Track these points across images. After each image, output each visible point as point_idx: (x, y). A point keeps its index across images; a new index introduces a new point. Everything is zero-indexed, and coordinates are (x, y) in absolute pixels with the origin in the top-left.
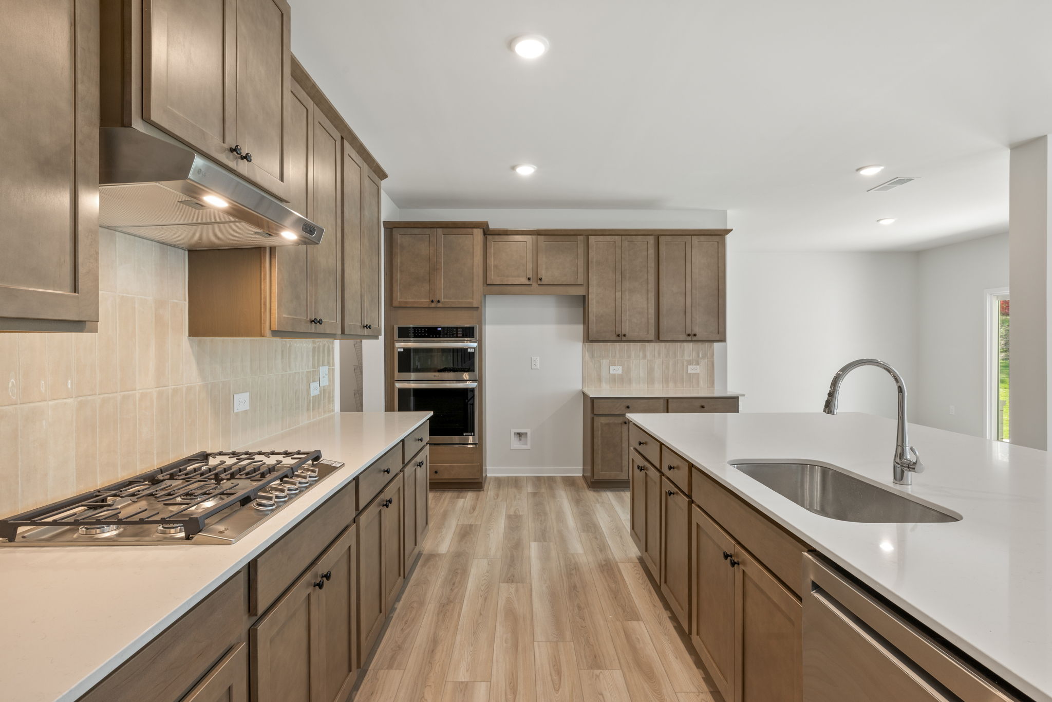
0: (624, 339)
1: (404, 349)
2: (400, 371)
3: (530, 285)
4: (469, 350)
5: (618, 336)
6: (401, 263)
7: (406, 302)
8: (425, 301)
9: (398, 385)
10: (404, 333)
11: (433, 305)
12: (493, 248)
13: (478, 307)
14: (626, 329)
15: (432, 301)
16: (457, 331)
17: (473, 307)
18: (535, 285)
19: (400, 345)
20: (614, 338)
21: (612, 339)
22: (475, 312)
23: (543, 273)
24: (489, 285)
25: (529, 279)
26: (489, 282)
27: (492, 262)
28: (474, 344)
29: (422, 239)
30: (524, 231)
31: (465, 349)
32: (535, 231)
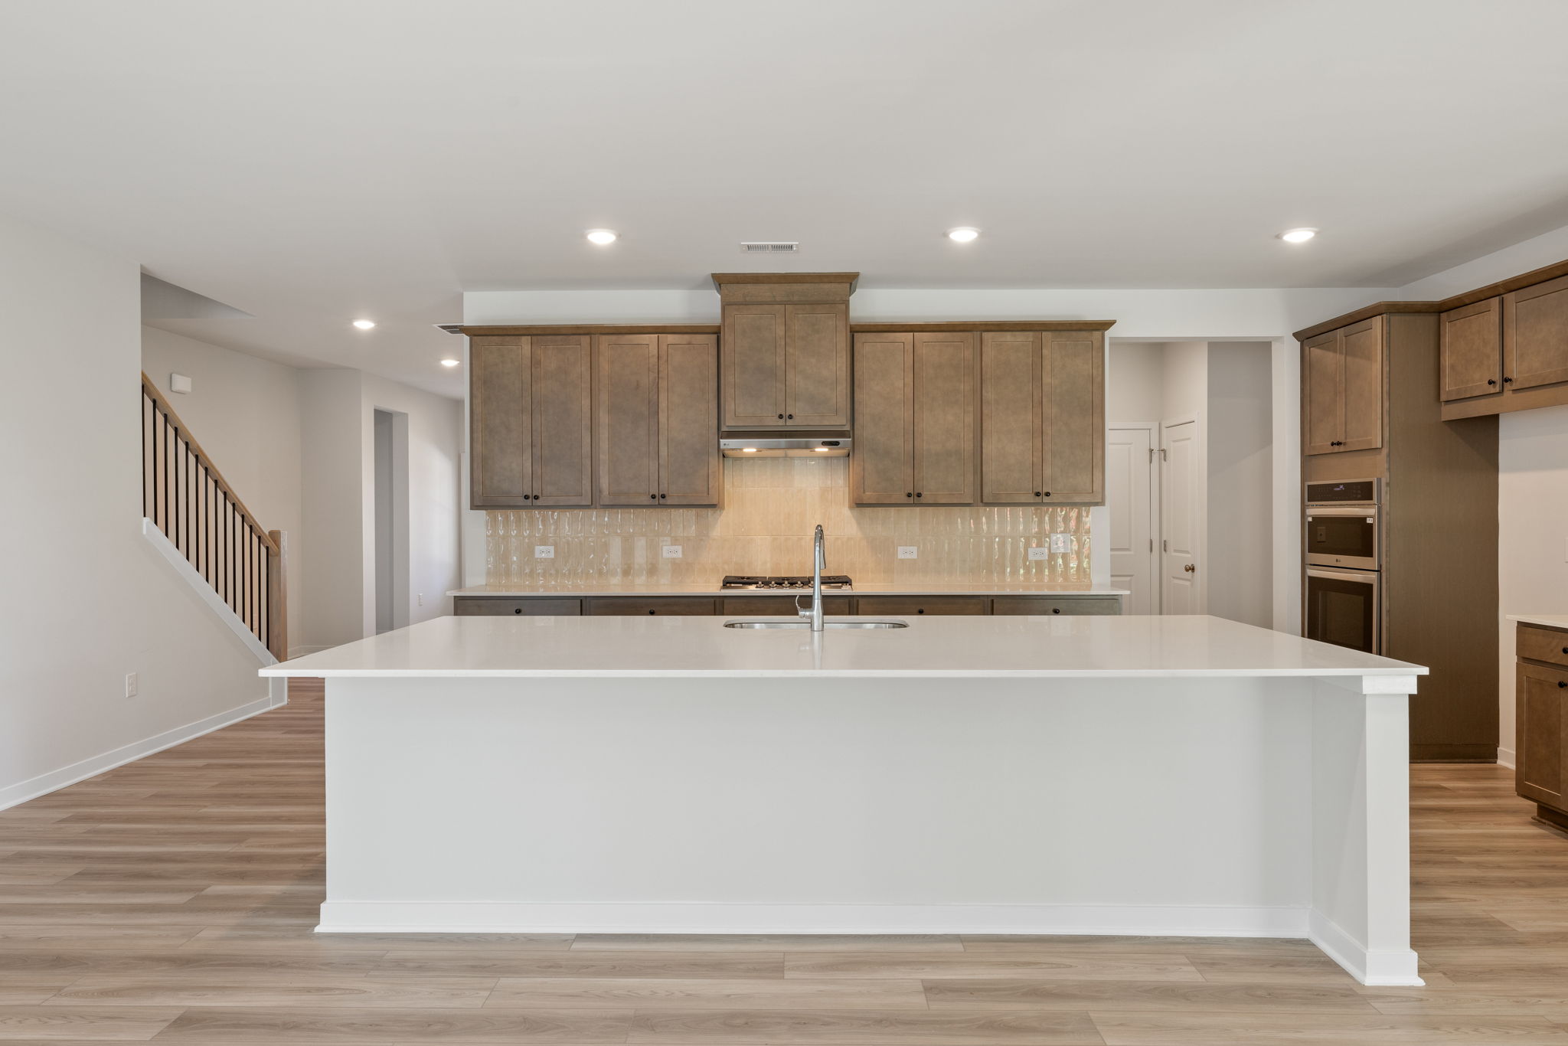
1: (1314, 519)
2: (1311, 550)
3: (1501, 394)
4: (1369, 521)
7: (1316, 448)
8: (1328, 443)
9: (1311, 572)
10: (1314, 494)
11: (1335, 449)
12: (1453, 335)
13: (1380, 449)
15: (1333, 444)
16: (1356, 489)
17: (1373, 449)
18: (1510, 392)
19: (1312, 510)
23: (1515, 369)
24: (1447, 402)
25: (1490, 382)
26: (1443, 398)
27: (1447, 360)
28: (1373, 511)
29: (1328, 349)
30: (1481, 291)
31: (1364, 519)
32: (1495, 286)
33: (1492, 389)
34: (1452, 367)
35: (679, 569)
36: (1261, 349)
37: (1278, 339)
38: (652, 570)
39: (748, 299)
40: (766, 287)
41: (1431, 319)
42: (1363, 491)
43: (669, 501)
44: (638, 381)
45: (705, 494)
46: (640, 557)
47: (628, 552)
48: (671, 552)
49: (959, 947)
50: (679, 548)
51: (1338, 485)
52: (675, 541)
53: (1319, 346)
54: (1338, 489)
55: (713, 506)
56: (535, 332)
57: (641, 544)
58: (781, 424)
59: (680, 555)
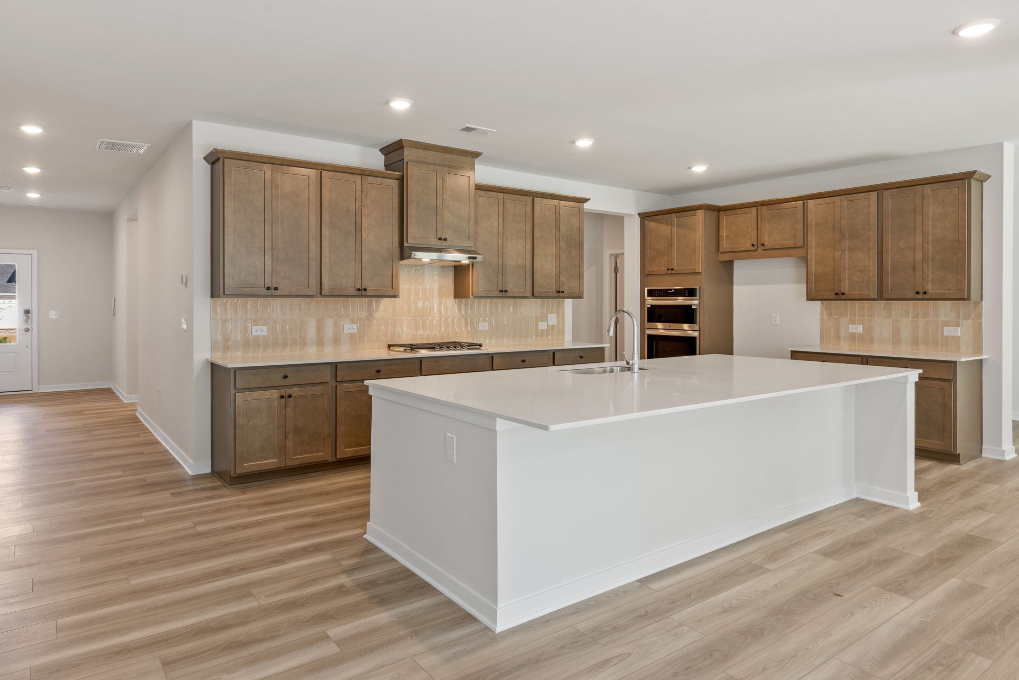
0: (843, 297)
1: (651, 306)
2: (649, 321)
3: (756, 250)
4: (693, 307)
5: (836, 294)
6: (650, 241)
7: (652, 271)
8: (664, 269)
9: (649, 332)
10: (651, 293)
11: (670, 272)
12: (724, 222)
13: (701, 273)
14: (846, 287)
15: (668, 270)
16: (685, 292)
17: (695, 273)
18: (760, 250)
19: (650, 301)
20: (833, 296)
21: (830, 297)
22: (698, 277)
23: (767, 240)
24: (722, 253)
25: (753, 245)
26: (721, 250)
27: (724, 233)
28: (696, 302)
29: (663, 223)
30: (748, 204)
31: (690, 306)
32: (757, 202)
33: (752, 248)
34: (727, 237)
35: (356, 340)
36: (617, 220)
37: (629, 215)
38: (337, 341)
39: (420, 159)
40: (431, 153)
41: (714, 214)
42: (691, 293)
43: (368, 293)
44: (348, 207)
45: (390, 289)
46: (329, 333)
47: (320, 328)
48: (350, 328)
49: (782, 535)
50: (355, 326)
51: (671, 290)
52: (352, 321)
53: (656, 221)
54: (671, 291)
55: (394, 297)
56: (274, 162)
57: (329, 323)
58: (439, 244)
59: (355, 331)
